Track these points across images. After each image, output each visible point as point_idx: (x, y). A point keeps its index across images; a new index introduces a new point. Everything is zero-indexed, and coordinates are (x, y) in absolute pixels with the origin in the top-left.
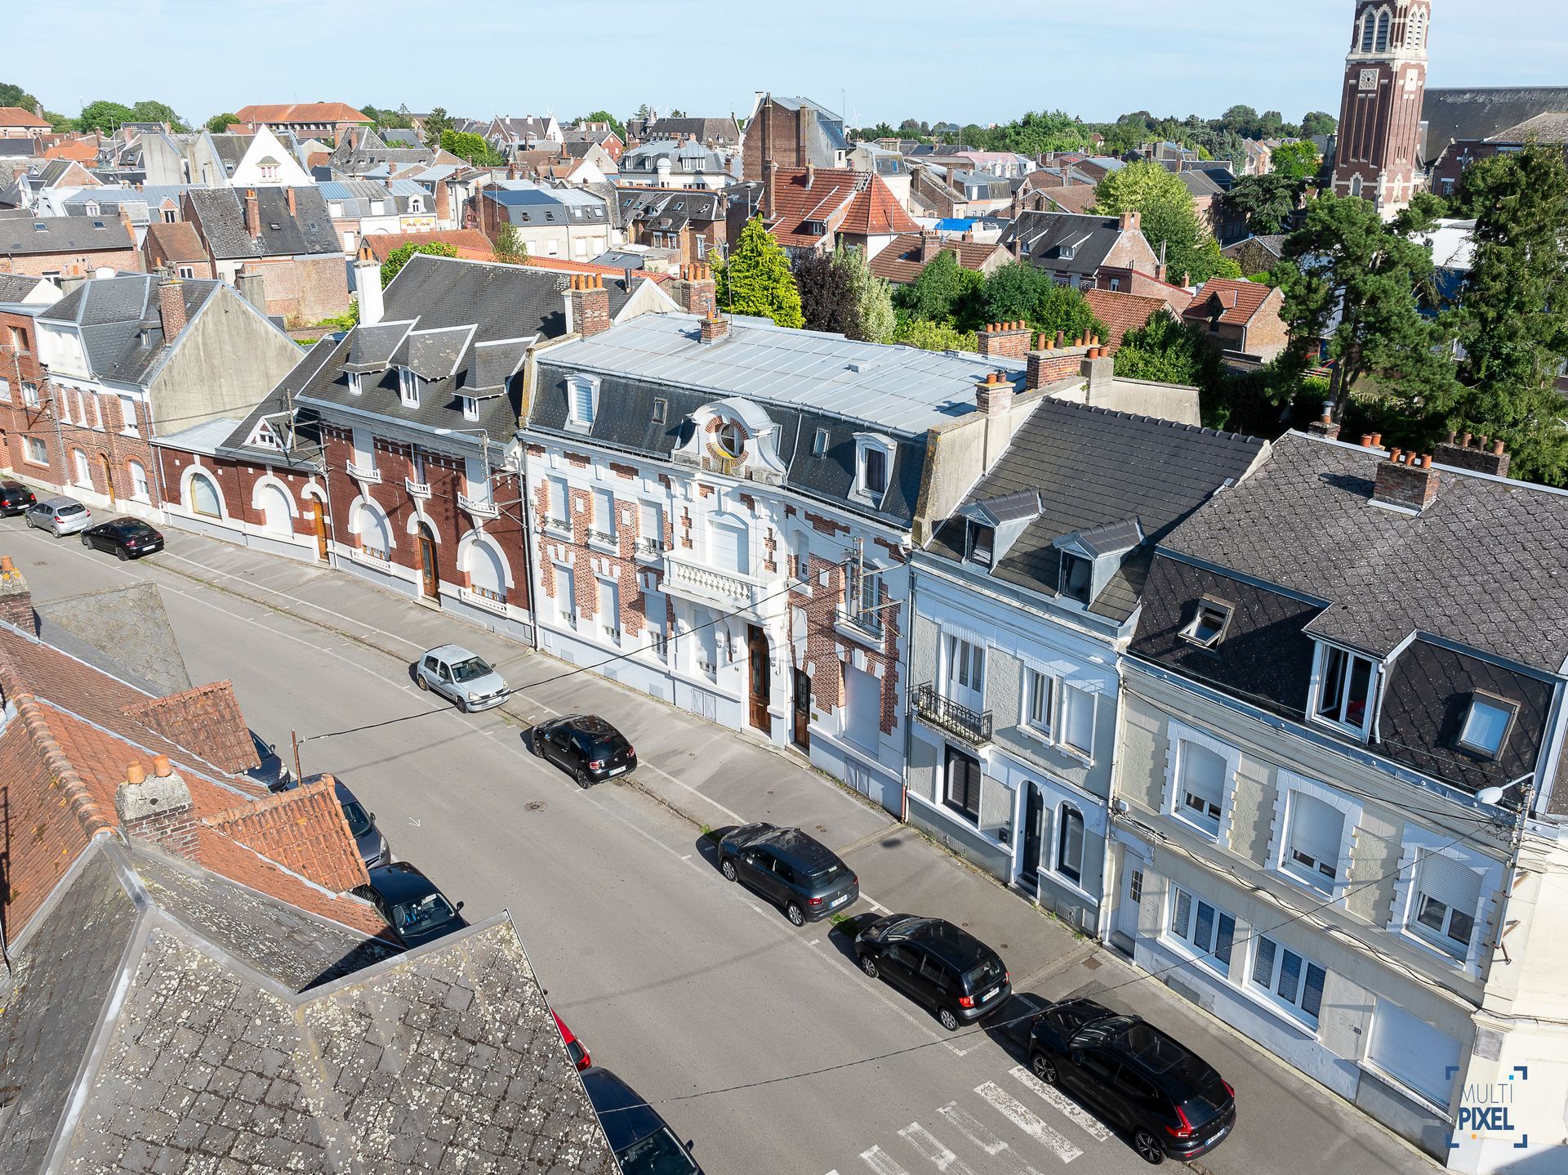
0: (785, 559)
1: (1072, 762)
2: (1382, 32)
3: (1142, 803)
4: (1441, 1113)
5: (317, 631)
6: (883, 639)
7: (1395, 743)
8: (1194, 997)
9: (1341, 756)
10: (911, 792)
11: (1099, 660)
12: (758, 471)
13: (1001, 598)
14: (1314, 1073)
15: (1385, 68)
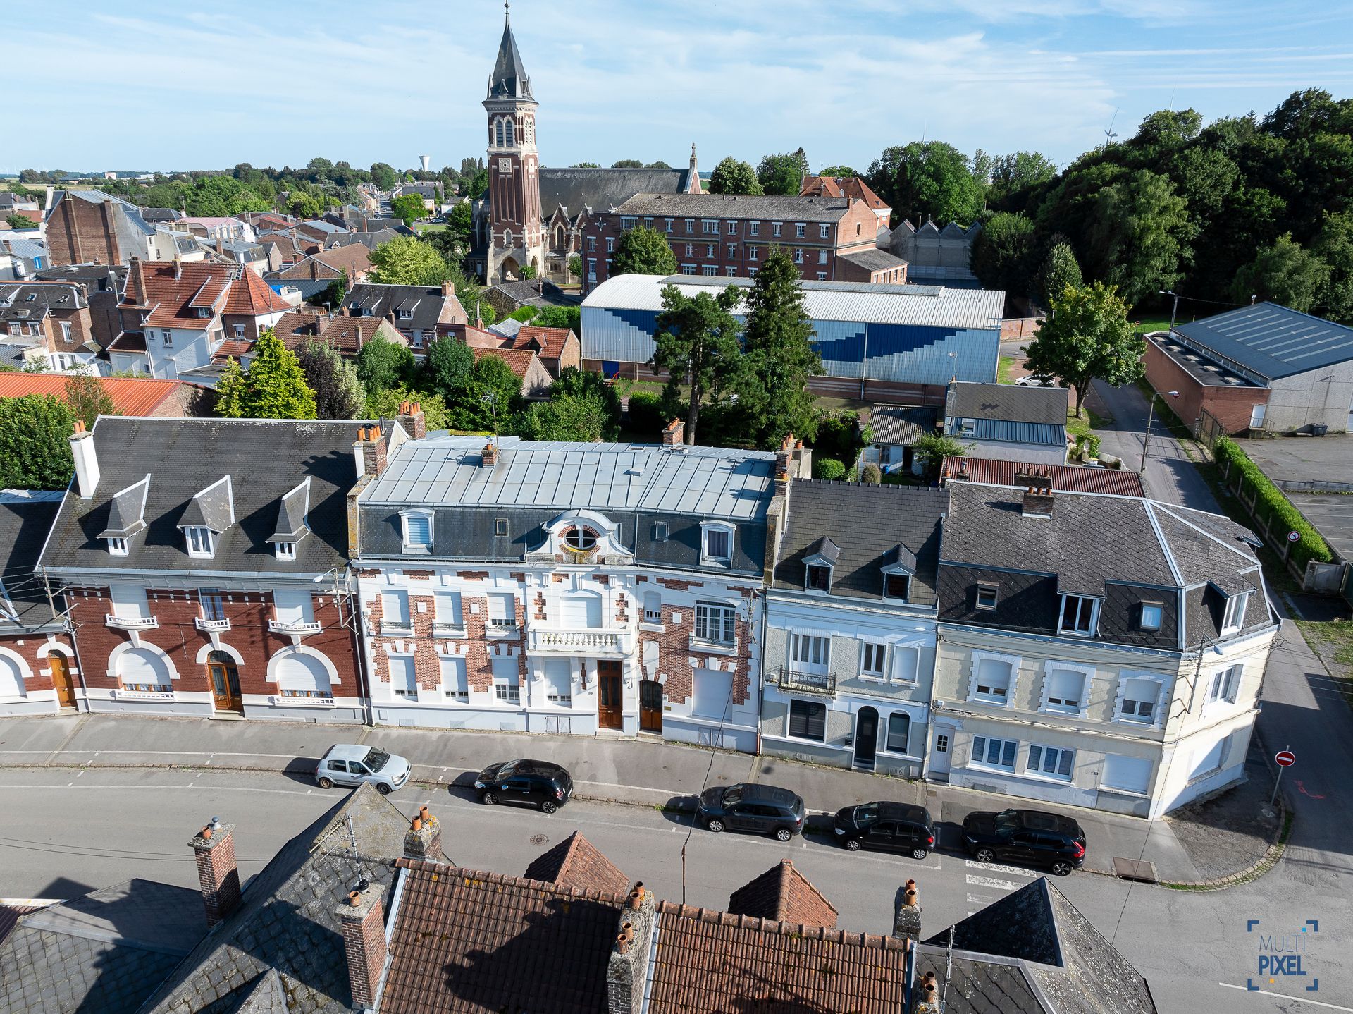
0: (635, 611)
1: (900, 688)
2: (509, 134)
3: (953, 698)
4: (1144, 796)
5: (153, 773)
6: (736, 648)
7: (1107, 634)
8: (993, 789)
9: (1086, 647)
10: (764, 735)
11: (921, 629)
12: (609, 557)
13: (847, 607)
14: (1071, 802)
15: (515, 158)
